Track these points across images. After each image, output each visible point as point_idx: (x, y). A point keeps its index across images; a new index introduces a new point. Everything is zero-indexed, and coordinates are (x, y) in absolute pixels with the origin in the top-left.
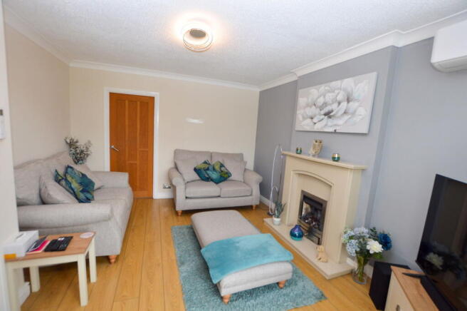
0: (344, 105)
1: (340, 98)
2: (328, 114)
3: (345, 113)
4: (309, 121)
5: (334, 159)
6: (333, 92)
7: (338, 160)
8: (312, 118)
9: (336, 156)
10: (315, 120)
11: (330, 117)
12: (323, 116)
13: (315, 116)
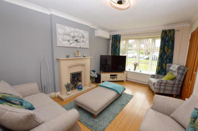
0: (82, 38)
1: (80, 36)
2: (76, 40)
3: (83, 41)
4: (67, 42)
5: (84, 57)
6: (77, 32)
7: (85, 57)
8: (69, 41)
9: (84, 55)
10: (71, 42)
11: (78, 42)
12: (74, 41)
13: (71, 40)
